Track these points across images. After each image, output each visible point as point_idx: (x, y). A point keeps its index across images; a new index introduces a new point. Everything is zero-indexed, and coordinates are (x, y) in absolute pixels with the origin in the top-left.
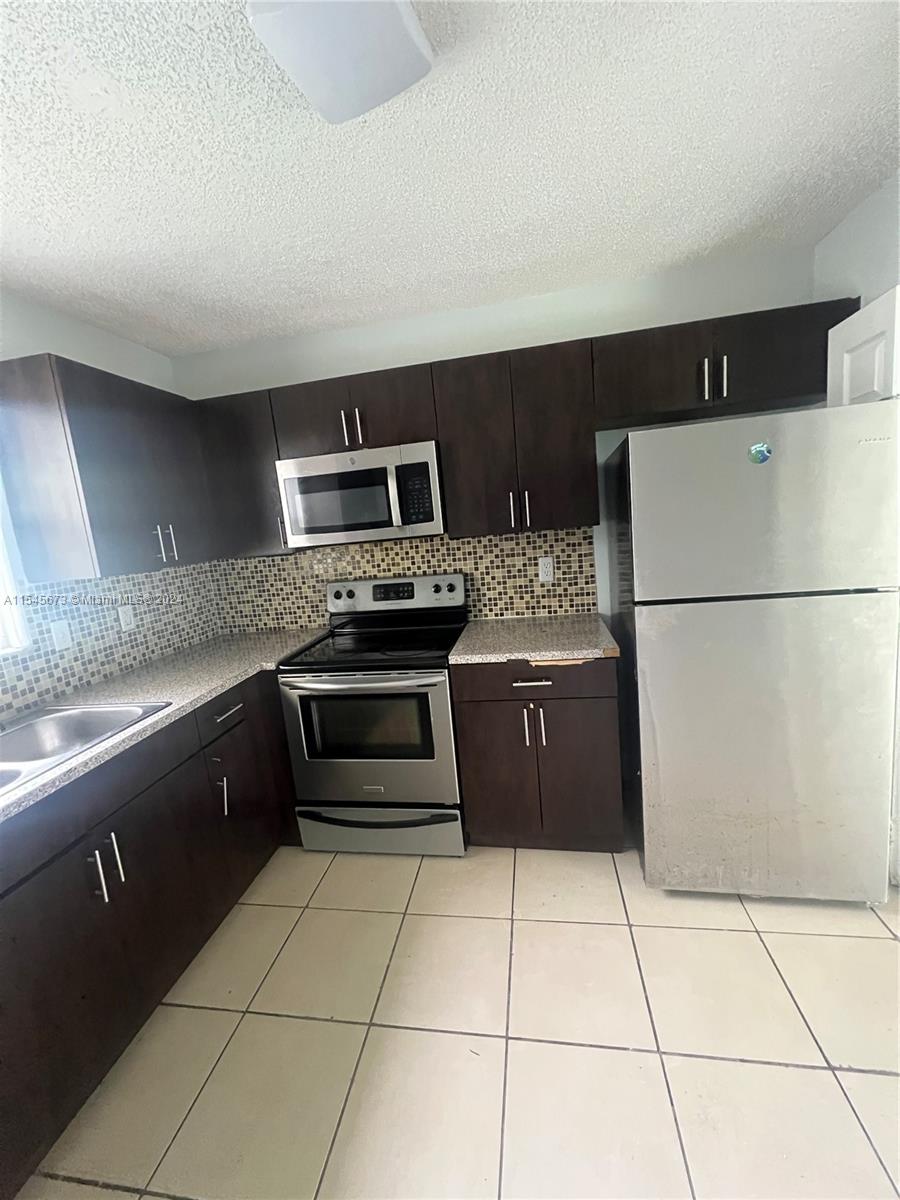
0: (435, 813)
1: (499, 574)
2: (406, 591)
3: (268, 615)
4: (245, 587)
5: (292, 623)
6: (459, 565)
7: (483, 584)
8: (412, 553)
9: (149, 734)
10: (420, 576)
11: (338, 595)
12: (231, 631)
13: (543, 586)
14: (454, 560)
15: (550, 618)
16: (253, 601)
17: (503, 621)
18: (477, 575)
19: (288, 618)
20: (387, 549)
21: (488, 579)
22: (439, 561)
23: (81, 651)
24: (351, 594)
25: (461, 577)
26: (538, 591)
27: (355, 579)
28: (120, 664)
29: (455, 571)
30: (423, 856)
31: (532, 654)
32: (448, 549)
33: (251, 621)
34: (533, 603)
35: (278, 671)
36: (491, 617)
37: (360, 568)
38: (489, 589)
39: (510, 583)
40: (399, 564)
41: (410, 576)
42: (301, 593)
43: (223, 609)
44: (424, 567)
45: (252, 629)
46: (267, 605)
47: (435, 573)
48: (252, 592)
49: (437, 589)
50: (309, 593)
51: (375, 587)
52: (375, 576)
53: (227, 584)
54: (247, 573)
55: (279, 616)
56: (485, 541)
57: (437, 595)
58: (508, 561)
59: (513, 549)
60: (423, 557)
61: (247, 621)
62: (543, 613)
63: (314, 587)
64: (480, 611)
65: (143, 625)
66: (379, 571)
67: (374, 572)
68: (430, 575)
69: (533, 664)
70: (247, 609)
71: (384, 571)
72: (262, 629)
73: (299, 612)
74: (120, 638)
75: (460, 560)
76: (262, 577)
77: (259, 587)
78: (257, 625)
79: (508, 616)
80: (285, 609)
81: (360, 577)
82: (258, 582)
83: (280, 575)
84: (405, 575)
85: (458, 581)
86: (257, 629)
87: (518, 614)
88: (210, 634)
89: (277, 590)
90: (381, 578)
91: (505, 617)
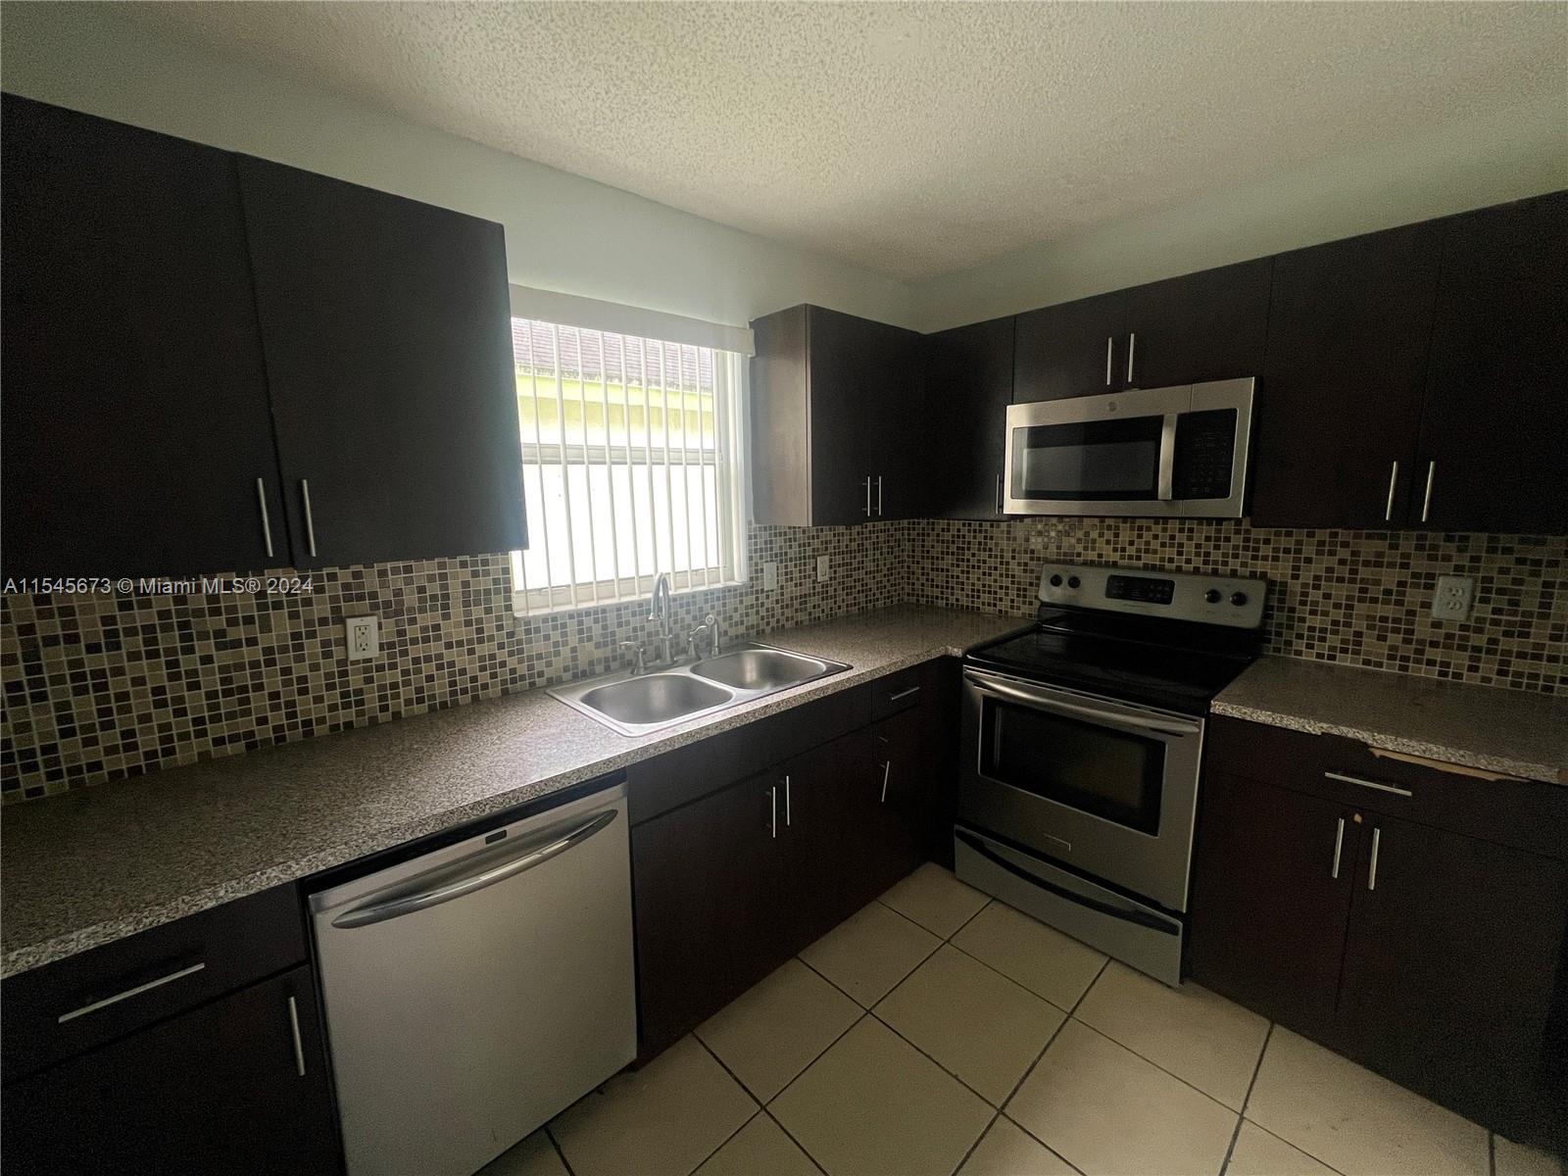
0: (1145, 912)
1: (1340, 592)
2: (1162, 592)
3: (963, 589)
4: (942, 553)
5: (989, 604)
6: (1260, 567)
7: (1303, 603)
8: (1181, 538)
9: (830, 692)
10: (1188, 573)
11: (1056, 581)
12: (918, 600)
13: (1437, 625)
14: (1255, 558)
15: (1440, 684)
16: (948, 570)
17: (1331, 668)
18: (1296, 587)
19: (985, 597)
20: (1140, 528)
21: (1314, 595)
22: (1225, 555)
23: (782, 594)
24: (1074, 583)
25: (1262, 586)
26: (1423, 631)
27: (1085, 564)
28: (810, 614)
29: (1253, 575)
30: (1112, 958)
31: (1377, 736)
32: (1246, 540)
33: (942, 593)
34: (1409, 650)
35: (964, 660)
36: (1308, 656)
37: (1093, 549)
38: (1313, 613)
39: (1360, 609)
40: (1155, 552)
41: (1170, 571)
42: (1007, 570)
43: (913, 573)
44: (1198, 562)
45: (941, 603)
46: (963, 578)
47: (1215, 572)
48: (949, 559)
49: (1214, 597)
50: (1017, 571)
51: (1112, 578)
52: (1115, 565)
53: (923, 546)
54: (947, 536)
55: (975, 593)
56: (1322, 534)
57: (1211, 606)
58: (1364, 572)
59: (1380, 555)
60: (1198, 546)
61: (937, 592)
62: (1422, 672)
63: (1026, 564)
64: (1289, 643)
65: (835, 578)
66: (1122, 557)
67: (1115, 557)
68: (1205, 574)
69: (1378, 753)
70: (940, 579)
71: (1130, 557)
72: (952, 605)
73: (1001, 593)
74: (814, 588)
75: (1265, 558)
76: (964, 543)
77: (958, 554)
78: (947, 599)
79: (1344, 661)
80: (984, 586)
81: (1092, 562)
82: (958, 548)
83: (986, 544)
84: (1162, 569)
85: (1256, 592)
86: (947, 604)
87: (1366, 662)
88: (895, 599)
89: (979, 561)
90: (1123, 568)
91: (1337, 662)
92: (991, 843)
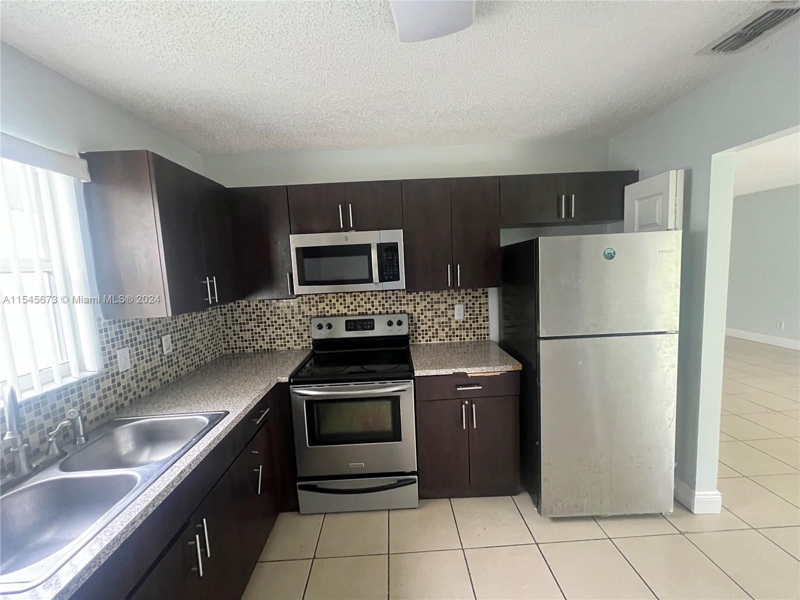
0: (400, 478)
1: (429, 314)
2: (369, 324)
3: (264, 340)
4: (247, 320)
5: (282, 346)
6: (404, 308)
7: (419, 321)
8: (372, 299)
11: (320, 327)
12: (233, 352)
13: (457, 322)
14: (401, 305)
15: (461, 343)
16: (252, 330)
17: (430, 344)
18: (415, 315)
19: (278, 342)
20: (355, 296)
21: (422, 317)
22: (390, 305)
23: (136, 371)
24: (330, 326)
25: (406, 316)
26: (454, 325)
27: (332, 316)
28: (161, 380)
29: (401, 312)
30: (389, 510)
31: (469, 369)
32: (397, 297)
33: (250, 344)
34: (451, 333)
35: (289, 383)
36: (423, 342)
37: (335, 308)
38: (422, 324)
39: (436, 320)
40: (363, 306)
41: (370, 315)
42: (290, 324)
43: (227, 335)
44: (380, 309)
45: (250, 350)
46: (263, 333)
47: (387, 312)
48: (252, 324)
49: (390, 324)
50: (297, 324)
51: (347, 322)
52: (346, 314)
53: (233, 317)
54: (249, 310)
55: (272, 341)
56: (421, 293)
57: (390, 328)
58: (436, 306)
59: (439, 299)
60: (380, 302)
61: (246, 344)
62: (456, 340)
63: (300, 320)
64: (416, 338)
65: (176, 349)
66: (349, 311)
67: (345, 311)
68: (384, 314)
69: (469, 375)
70: (247, 335)
71: (352, 310)
72: (258, 350)
73: (288, 338)
74: (162, 360)
75: (404, 304)
76: (261, 312)
77: (258, 319)
78: (254, 347)
79: (435, 341)
80: (277, 335)
81: (335, 315)
82: (257, 316)
83: (275, 312)
84: (366, 314)
85: (404, 318)
86: (254, 350)
87: (440, 340)
88: (218, 354)
89: (272, 322)
90: (349, 316)
91: (432, 342)
92: (320, 484)
